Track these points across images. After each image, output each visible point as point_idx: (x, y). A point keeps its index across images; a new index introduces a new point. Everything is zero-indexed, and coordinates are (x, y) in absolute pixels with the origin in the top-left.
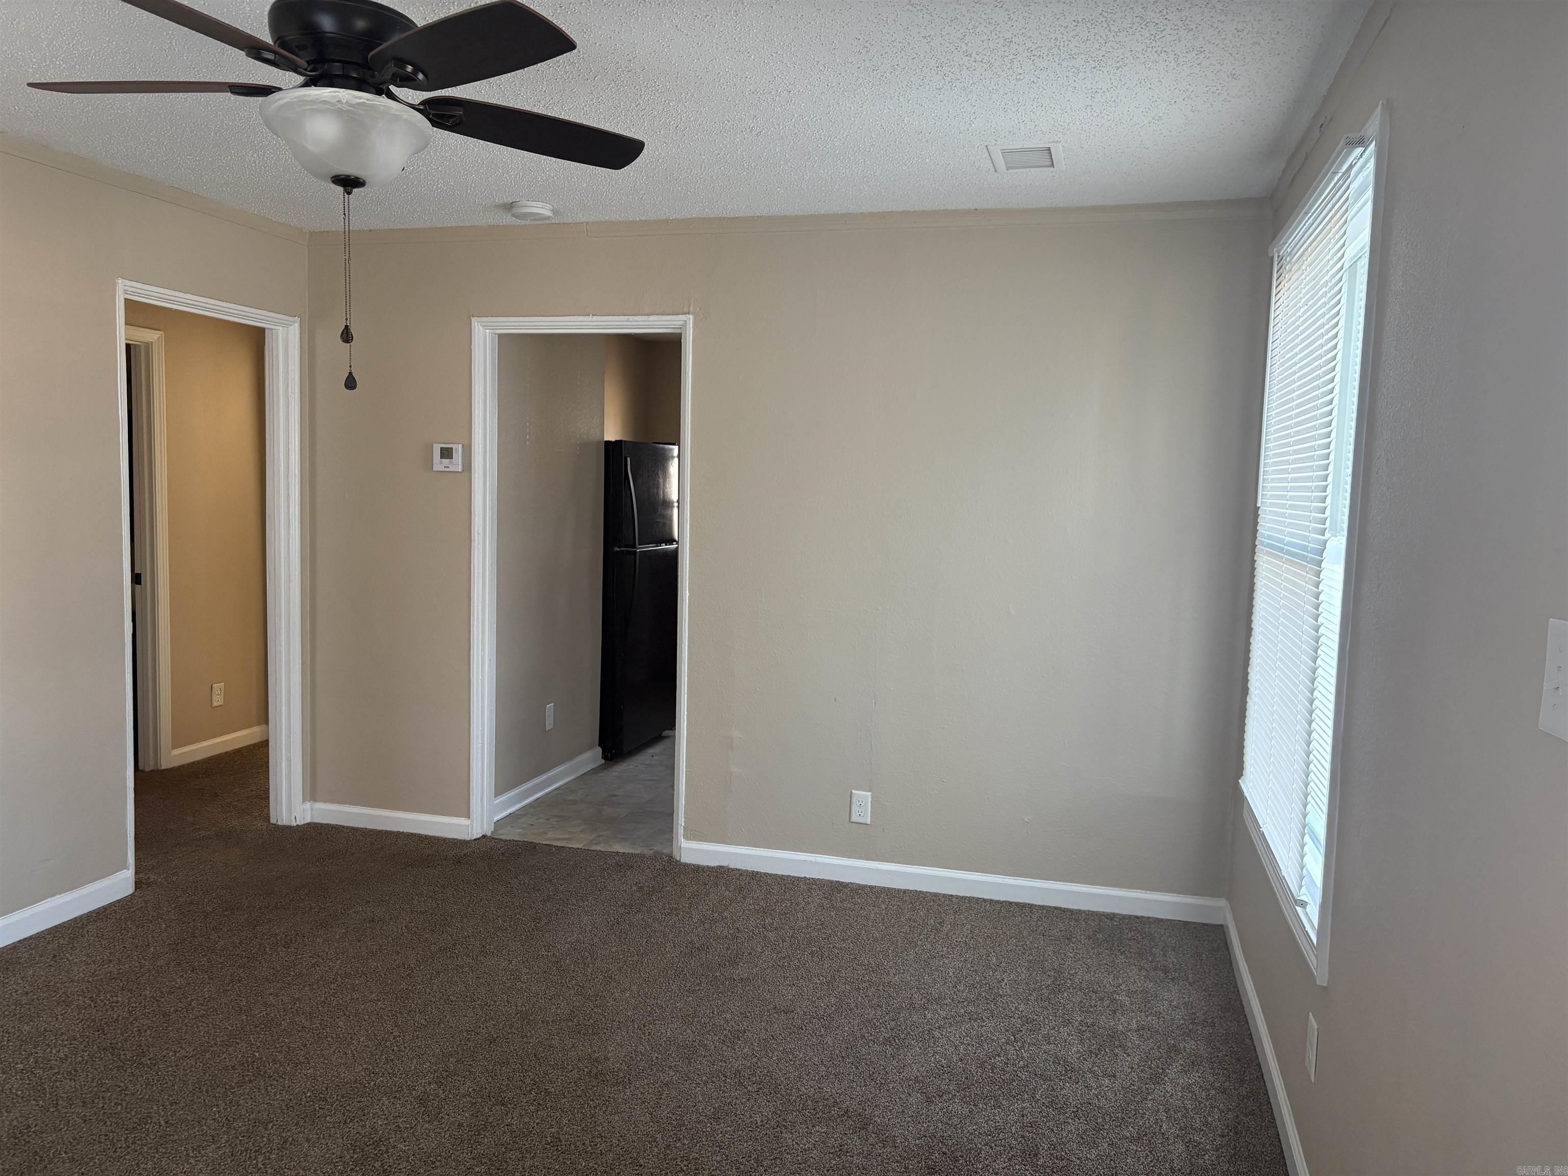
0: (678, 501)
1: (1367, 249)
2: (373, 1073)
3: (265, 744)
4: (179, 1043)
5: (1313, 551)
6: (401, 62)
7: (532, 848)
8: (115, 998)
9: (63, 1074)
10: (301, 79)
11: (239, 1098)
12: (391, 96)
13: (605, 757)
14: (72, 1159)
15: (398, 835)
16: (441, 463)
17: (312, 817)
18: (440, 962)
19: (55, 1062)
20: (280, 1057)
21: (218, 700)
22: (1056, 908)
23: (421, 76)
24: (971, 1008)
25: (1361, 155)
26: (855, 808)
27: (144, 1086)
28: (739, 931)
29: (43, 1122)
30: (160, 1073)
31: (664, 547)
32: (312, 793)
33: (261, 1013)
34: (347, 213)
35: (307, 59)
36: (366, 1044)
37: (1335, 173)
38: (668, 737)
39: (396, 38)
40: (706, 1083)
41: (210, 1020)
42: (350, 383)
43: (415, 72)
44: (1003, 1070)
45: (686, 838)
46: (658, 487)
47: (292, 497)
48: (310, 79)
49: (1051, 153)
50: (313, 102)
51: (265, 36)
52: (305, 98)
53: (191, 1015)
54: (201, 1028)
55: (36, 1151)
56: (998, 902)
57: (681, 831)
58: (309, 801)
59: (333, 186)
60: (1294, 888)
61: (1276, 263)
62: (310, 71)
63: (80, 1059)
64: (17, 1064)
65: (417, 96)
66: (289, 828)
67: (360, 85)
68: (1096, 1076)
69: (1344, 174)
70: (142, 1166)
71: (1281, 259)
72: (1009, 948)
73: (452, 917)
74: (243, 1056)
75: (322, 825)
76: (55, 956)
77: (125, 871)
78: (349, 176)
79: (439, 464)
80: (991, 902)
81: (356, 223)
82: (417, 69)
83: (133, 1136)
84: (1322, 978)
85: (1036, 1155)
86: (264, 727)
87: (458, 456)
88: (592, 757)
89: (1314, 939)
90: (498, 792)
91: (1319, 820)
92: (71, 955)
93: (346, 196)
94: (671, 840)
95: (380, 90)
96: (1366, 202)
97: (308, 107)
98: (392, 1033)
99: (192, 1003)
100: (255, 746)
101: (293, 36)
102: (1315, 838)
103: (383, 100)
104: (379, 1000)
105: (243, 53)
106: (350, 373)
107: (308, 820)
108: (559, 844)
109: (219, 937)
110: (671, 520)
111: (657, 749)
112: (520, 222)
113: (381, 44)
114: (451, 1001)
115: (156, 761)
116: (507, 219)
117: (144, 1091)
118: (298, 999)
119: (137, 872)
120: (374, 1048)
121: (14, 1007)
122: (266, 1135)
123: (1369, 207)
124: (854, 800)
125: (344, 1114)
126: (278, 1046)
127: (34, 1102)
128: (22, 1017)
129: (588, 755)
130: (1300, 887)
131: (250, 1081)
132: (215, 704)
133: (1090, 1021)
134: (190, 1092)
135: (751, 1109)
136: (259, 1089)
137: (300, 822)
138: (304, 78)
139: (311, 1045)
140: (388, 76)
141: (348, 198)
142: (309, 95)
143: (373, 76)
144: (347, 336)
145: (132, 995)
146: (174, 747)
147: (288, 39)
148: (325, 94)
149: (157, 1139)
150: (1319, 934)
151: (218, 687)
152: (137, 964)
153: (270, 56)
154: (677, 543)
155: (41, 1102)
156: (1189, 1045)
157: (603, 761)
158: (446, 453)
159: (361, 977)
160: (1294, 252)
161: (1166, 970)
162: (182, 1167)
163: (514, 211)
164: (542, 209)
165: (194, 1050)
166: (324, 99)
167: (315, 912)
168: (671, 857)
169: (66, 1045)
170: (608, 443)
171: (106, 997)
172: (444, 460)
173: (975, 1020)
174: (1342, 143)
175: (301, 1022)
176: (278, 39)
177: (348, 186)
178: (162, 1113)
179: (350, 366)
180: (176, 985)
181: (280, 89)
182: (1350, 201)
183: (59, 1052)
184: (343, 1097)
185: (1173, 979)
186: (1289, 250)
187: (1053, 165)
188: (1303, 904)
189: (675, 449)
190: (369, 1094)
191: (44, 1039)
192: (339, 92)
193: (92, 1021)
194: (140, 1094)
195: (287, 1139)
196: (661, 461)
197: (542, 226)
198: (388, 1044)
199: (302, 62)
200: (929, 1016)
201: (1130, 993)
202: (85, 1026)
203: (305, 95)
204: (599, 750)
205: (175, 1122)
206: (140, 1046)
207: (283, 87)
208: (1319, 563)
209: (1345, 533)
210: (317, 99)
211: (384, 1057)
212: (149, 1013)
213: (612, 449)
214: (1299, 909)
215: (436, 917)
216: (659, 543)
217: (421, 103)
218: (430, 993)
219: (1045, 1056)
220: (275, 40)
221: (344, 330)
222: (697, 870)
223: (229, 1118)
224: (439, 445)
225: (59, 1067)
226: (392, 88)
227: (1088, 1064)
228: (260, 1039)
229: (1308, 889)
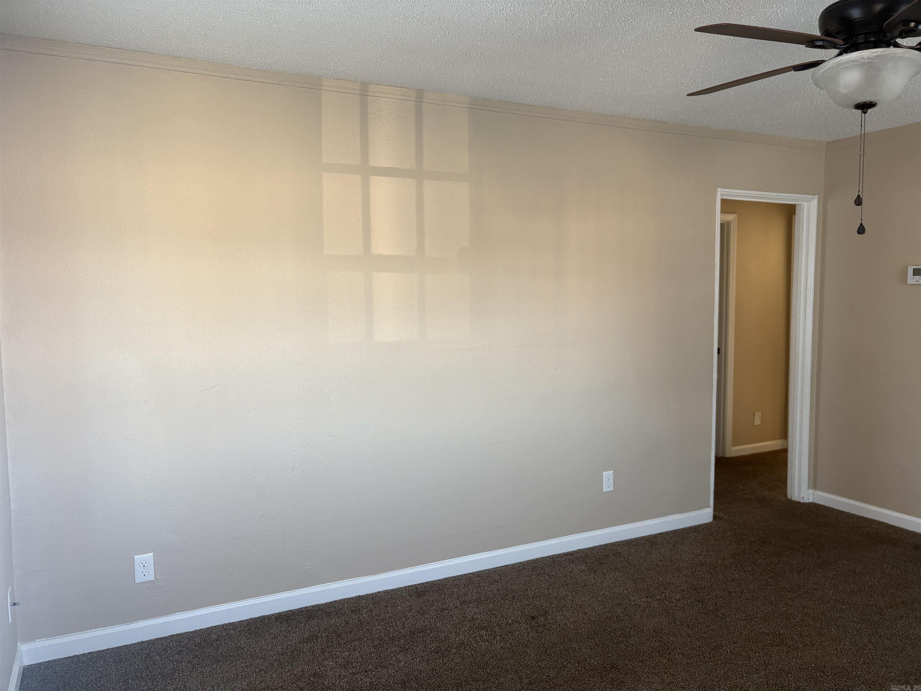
2: (855, 667)
3: (785, 451)
4: (737, 610)
6: (906, 22)
8: (703, 575)
9: (678, 607)
10: (837, 51)
11: (771, 653)
12: (897, 45)
14: (683, 654)
15: (872, 521)
16: (913, 278)
17: (813, 499)
18: (902, 610)
19: (674, 600)
20: (795, 637)
21: (757, 422)
27: (719, 628)
29: (669, 629)
30: (727, 624)
32: (814, 484)
33: (783, 608)
34: (863, 125)
35: (842, 38)
36: (850, 647)
41: (754, 603)
42: (861, 230)
43: (916, 26)
47: (808, 302)
48: (843, 50)
50: (845, 63)
51: (817, 33)
52: (841, 62)
53: (743, 597)
54: (749, 606)
55: (665, 643)
58: (812, 489)
59: (855, 111)
62: (844, 45)
63: (686, 602)
64: (656, 595)
65: (916, 41)
66: (799, 503)
67: (876, 45)
70: (718, 671)
73: (912, 583)
74: (773, 629)
75: (820, 505)
76: (674, 545)
77: (708, 508)
78: (865, 102)
79: (912, 280)
81: (870, 128)
83: (713, 653)
86: (785, 440)
92: (682, 547)
93: (863, 114)
95: (889, 43)
97: (841, 67)
98: (868, 646)
99: (744, 590)
100: (779, 451)
101: (834, 26)
103: (891, 50)
104: (858, 623)
105: (804, 46)
106: (861, 224)
107: (811, 501)
109: (759, 557)
113: (892, 16)
114: (911, 639)
115: (724, 453)
117: (719, 630)
118: (806, 606)
119: (715, 510)
120: (856, 652)
121: (655, 566)
122: (787, 680)
125: (835, 685)
126: (794, 630)
127: (664, 617)
128: (659, 572)
131: (778, 645)
132: (756, 424)
134: (744, 640)
136: (783, 651)
137: (806, 501)
138: (839, 50)
139: (814, 636)
140: (897, 33)
141: (865, 115)
142: (844, 59)
143: (885, 36)
144: (858, 201)
145: (712, 577)
146: (735, 445)
147: (830, 30)
148: (854, 56)
149: (726, 659)
151: (758, 415)
152: (714, 560)
153: (820, 43)
155: (668, 619)
158: (917, 272)
159: (846, 605)
162: (739, 680)
165: (745, 617)
166: (853, 59)
167: (816, 557)
169: (679, 593)
171: (699, 573)
172: (915, 277)
175: (808, 621)
176: (824, 32)
177: (865, 108)
178: (729, 646)
179: (861, 220)
180: (735, 578)
181: (823, 61)
183: (676, 595)
184: (835, 675)
190: (852, 679)
191: (669, 587)
192: (863, 53)
193: (692, 584)
194: (717, 631)
195: (800, 687)
198: (865, 652)
199: (839, 41)
202: (689, 586)
203: (841, 60)
205: (736, 654)
206: (716, 605)
207: (825, 59)
210: (849, 60)
211: (862, 659)
212: (721, 589)
215: (900, 580)
217: (918, 44)
218: (895, 629)
220: (822, 33)
221: (856, 198)
223: (766, 662)
224: (912, 267)
225: (676, 603)
226: (899, 41)
228: (783, 623)
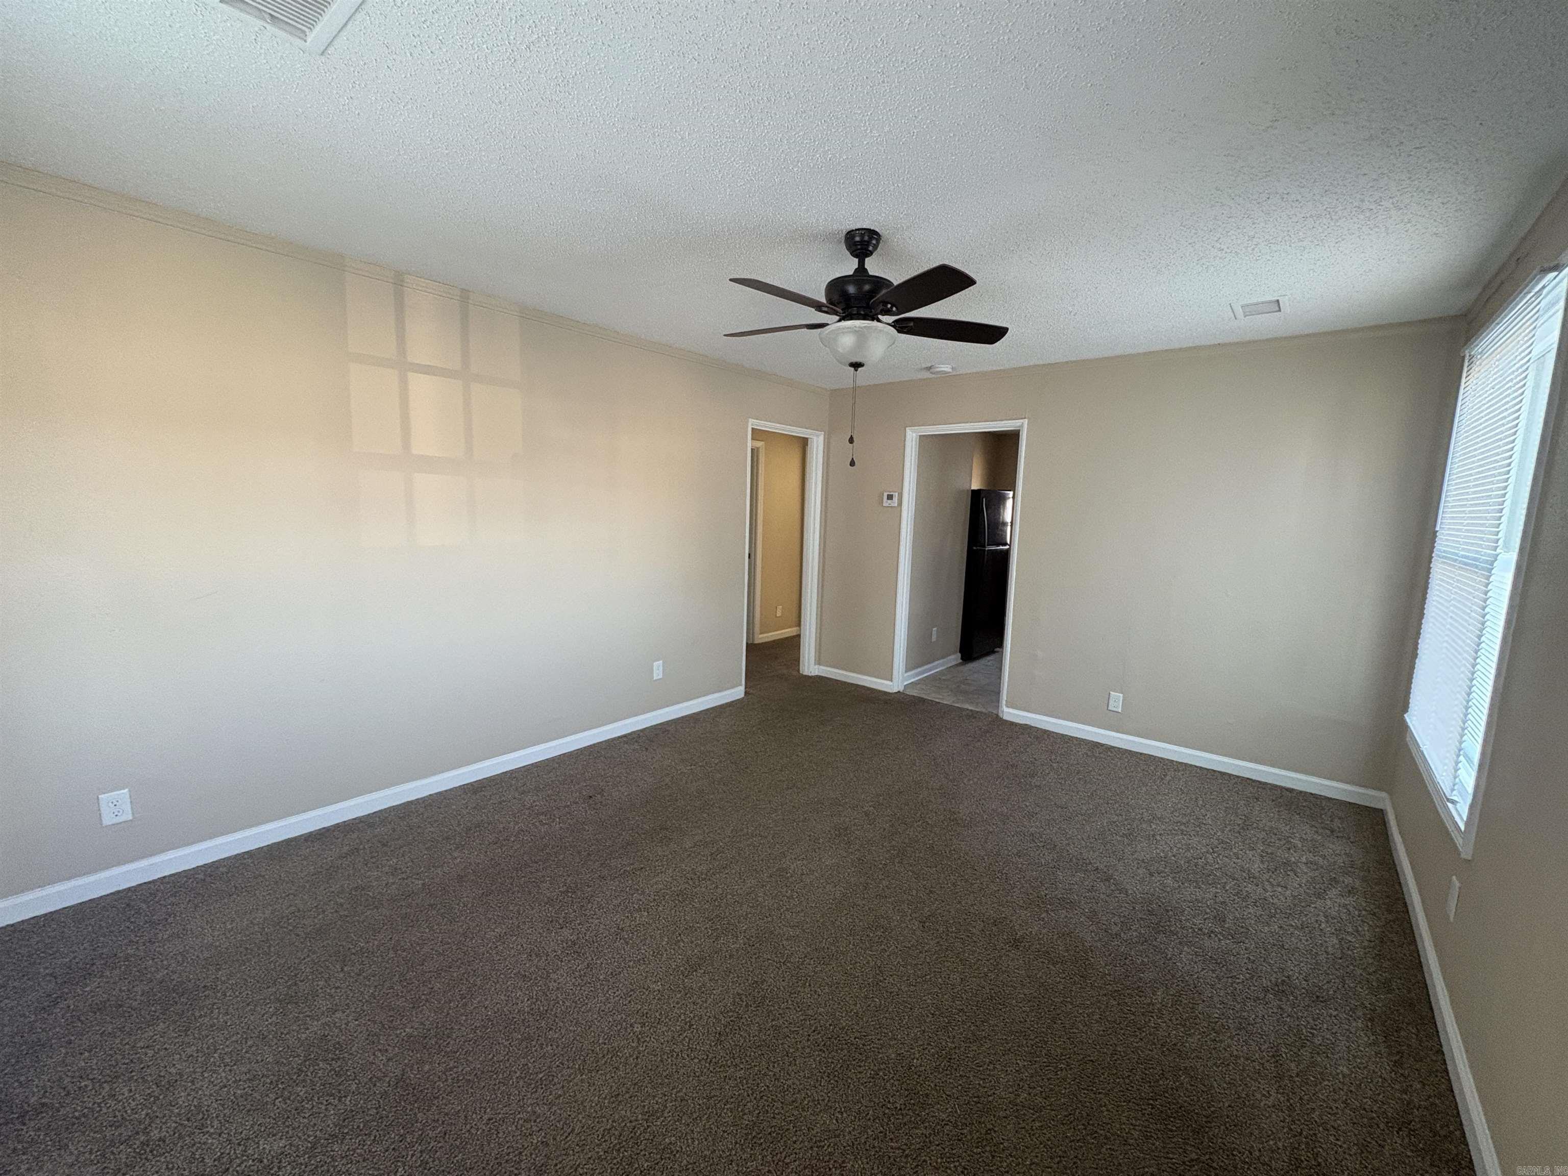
0: (1012, 523)
1: (1555, 346)
3: (799, 636)
5: (1486, 562)
6: (885, 303)
7: (922, 700)
8: (736, 742)
9: (716, 770)
10: (838, 318)
12: (879, 321)
13: (962, 659)
14: (719, 807)
15: (858, 686)
17: (818, 672)
18: (876, 750)
19: (713, 765)
21: (779, 614)
22: (1248, 779)
23: (894, 309)
24: (1183, 827)
25: (1555, 278)
26: (1111, 702)
27: (748, 782)
28: (1036, 760)
29: (709, 789)
31: (1001, 547)
32: (819, 662)
33: (795, 759)
34: (854, 380)
35: (841, 308)
37: (1529, 292)
38: (998, 652)
39: (884, 291)
40: (1013, 836)
42: (852, 463)
43: (891, 308)
44: (1203, 867)
45: (1007, 707)
46: (999, 514)
48: (842, 317)
49: (1279, 304)
50: (843, 328)
51: (824, 300)
55: (706, 801)
56: (1206, 769)
57: (1004, 702)
58: (818, 665)
59: (850, 368)
60: (1447, 792)
61: (1466, 361)
62: (842, 314)
63: (723, 765)
65: (891, 319)
66: (808, 676)
67: (865, 318)
68: (1273, 885)
69: (1536, 293)
71: (1471, 357)
72: (1212, 797)
73: (882, 729)
75: (823, 677)
77: (741, 687)
78: (857, 362)
79: (886, 503)
80: (1201, 768)
81: (859, 383)
82: (893, 305)
84: (1466, 853)
85: (1224, 921)
86: (798, 628)
87: (896, 499)
88: (956, 658)
89: (1463, 828)
90: (906, 672)
91: (1475, 746)
92: (719, 720)
94: (998, 707)
95: (874, 318)
96: (1558, 311)
97: (840, 331)
99: (767, 749)
100: (794, 637)
101: (836, 297)
102: (1469, 760)
103: (875, 323)
105: (813, 310)
106: (853, 459)
107: (817, 674)
108: (937, 700)
109: (778, 722)
110: (1006, 533)
111: (991, 657)
112: (933, 376)
113: (876, 296)
115: (753, 641)
116: (927, 375)
117: (748, 784)
119: (746, 687)
120: (845, 785)
123: (1560, 315)
124: (1111, 698)
127: (705, 780)
128: (700, 743)
129: (953, 657)
130: (1453, 790)
132: (778, 616)
133: (1270, 851)
134: (766, 788)
135: (1039, 855)
137: (813, 674)
140: (879, 311)
141: (856, 372)
142: (841, 325)
143: (871, 312)
144: (851, 440)
145: (743, 742)
146: (761, 634)
147: (833, 299)
148: (849, 323)
150: (1467, 824)
151: (780, 608)
152: (745, 728)
153: (825, 309)
154: (1010, 545)
155: (708, 781)
156: (1348, 880)
157: (961, 661)
158: (890, 497)
160: (1484, 352)
161: (1332, 831)
163: (931, 370)
164: (946, 368)
166: (848, 326)
167: (819, 717)
168: (997, 715)
169: (717, 758)
170: (973, 491)
171: (733, 740)
172: (889, 501)
173: (1185, 835)
174: (1538, 268)
176: (829, 301)
177: (856, 367)
179: (853, 455)
180: (761, 740)
181: (828, 324)
182: (1540, 313)
183: (715, 760)
185: (1337, 837)
186: (1480, 350)
187: (1280, 310)
188: (1454, 802)
189: (1011, 494)
191: (709, 754)
193: (727, 750)
194: (746, 785)
196: (1002, 499)
197: (946, 376)
199: (840, 311)
200: (1154, 827)
201: (1302, 840)
202: (725, 752)
203: (839, 326)
204: (959, 655)
206: (746, 764)
207: (829, 323)
208: (1490, 570)
209: (1517, 550)
210: (845, 327)
211: (849, 790)
212: (750, 750)
213: (976, 494)
214: (1450, 805)
215: (875, 728)
216: (998, 545)
217: (893, 322)
218: (871, 764)
219: (1234, 865)
220: (827, 302)
221: (850, 438)
222: (1012, 724)
224: (887, 493)
225: (715, 767)
226: (880, 317)
227: (1266, 876)
229: (1459, 792)
